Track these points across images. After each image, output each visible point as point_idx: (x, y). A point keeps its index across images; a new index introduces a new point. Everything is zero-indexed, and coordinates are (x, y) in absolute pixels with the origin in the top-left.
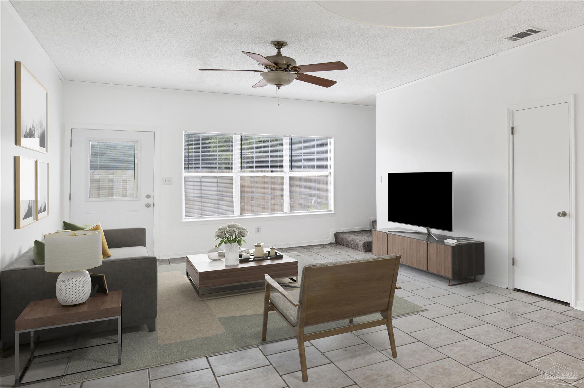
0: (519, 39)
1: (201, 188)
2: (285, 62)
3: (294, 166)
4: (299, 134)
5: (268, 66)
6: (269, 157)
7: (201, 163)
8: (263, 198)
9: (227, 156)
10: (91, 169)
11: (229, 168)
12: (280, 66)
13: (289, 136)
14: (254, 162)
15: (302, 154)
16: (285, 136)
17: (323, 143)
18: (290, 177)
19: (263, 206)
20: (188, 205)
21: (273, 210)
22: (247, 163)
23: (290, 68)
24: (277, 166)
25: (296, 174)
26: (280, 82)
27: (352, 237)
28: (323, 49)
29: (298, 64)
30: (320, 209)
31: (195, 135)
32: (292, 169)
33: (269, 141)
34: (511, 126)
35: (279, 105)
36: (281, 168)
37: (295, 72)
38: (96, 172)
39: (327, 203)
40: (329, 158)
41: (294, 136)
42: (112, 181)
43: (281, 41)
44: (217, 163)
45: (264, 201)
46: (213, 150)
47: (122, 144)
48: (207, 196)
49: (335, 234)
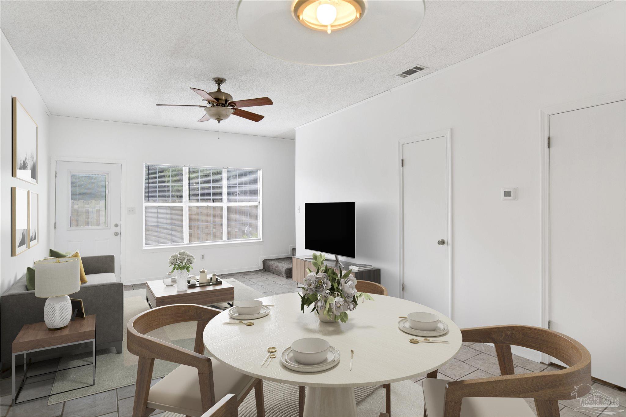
0: (407, 76)
1: (158, 216)
2: (223, 98)
3: (231, 197)
4: (236, 167)
5: (210, 102)
6: (212, 188)
7: (158, 193)
8: (207, 227)
9: (178, 187)
10: (72, 199)
11: (180, 198)
12: (220, 102)
13: (227, 168)
14: (200, 193)
15: (237, 185)
16: (224, 168)
17: (253, 175)
18: (228, 207)
19: (207, 234)
20: (148, 234)
21: (214, 239)
22: (194, 194)
23: (228, 104)
24: (217, 197)
25: (233, 204)
26: (220, 117)
27: (276, 264)
28: (254, 85)
29: (234, 100)
30: (251, 238)
31: (153, 168)
32: (229, 199)
33: (211, 173)
34: (401, 158)
35: (219, 138)
36: (221, 198)
37: (232, 108)
38: (75, 202)
39: (257, 232)
40: (258, 189)
41: (231, 168)
42: (88, 210)
43: (221, 78)
44: (171, 193)
45: (207, 230)
46: (167, 182)
47: (97, 176)
48: (163, 225)
49: (263, 261)
